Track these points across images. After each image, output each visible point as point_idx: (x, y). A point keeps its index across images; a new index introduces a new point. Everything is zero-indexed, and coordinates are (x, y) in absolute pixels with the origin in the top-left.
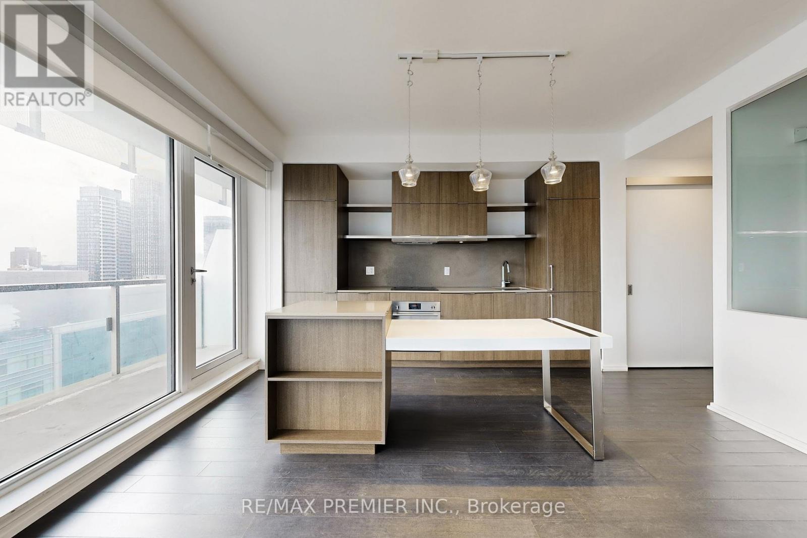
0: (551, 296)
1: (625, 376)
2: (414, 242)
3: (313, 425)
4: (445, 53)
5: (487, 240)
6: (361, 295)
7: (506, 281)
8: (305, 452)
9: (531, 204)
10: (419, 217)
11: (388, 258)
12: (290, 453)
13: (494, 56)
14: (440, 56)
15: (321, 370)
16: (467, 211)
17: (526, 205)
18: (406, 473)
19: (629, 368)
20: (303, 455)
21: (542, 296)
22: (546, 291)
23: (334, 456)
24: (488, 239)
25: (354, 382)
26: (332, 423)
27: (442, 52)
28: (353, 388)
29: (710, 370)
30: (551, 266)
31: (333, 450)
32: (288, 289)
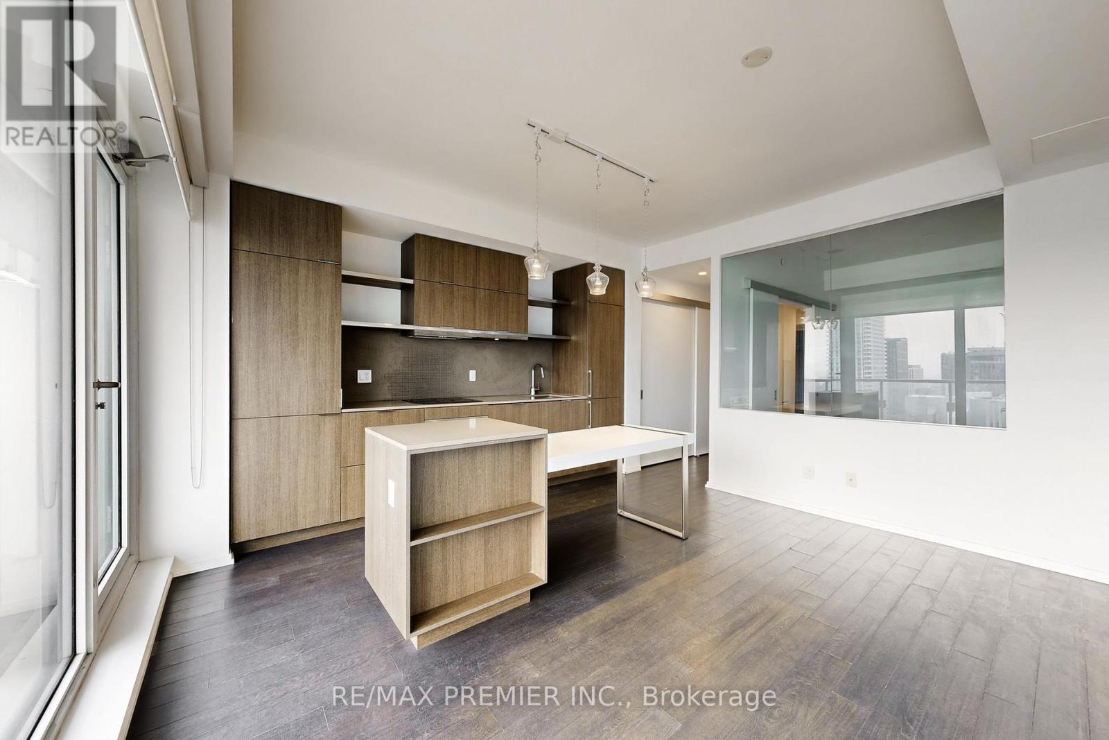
0: (590, 402)
1: (638, 476)
2: (440, 337)
3: (452, 595)
4: (571, 138)
5: (527, 339)
6: (382, 414)
7: (535, 387)
8: (452, 634)
9: (561, 302)
10: (452, 303)
11: (394, 358)
12: (430, 643)
13: (610, 160)
14: (567, 140)
15: (462, 516)
16: (508, 301)
17: (555, 301)
18: (578, 602)
19: (642, 468)
20: (450, 638)
21: (582, 404)
22: (586, 398)
23: (490, 621)
24: (529, 338)
25: (500, 524)
26: (475, 583)
27: (570, 136)
28: (500, 530)
29: (706, 456)
30: (590, 371)
31: (486, 615)
32: (241, 412)
